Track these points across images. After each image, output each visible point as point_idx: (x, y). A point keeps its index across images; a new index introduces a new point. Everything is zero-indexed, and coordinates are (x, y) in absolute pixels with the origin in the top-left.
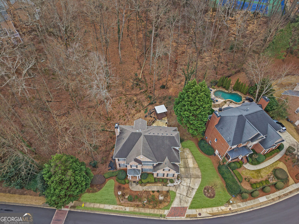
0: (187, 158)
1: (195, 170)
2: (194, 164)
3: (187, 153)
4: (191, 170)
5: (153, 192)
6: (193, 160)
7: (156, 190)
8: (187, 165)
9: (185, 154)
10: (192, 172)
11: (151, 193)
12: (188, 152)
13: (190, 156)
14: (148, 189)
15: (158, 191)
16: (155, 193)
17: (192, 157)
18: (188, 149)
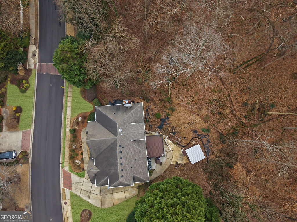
0: (124, 191)
1: (111, 201)
2: (117, 199)
3: (131, 191)
4: (110, 196)
5: (82, 154)
6: (124, 198)
7: (83, 157)
8: (116, 191)
9: (130, 189)
10: (108, 197)
11: (80, 152)
12: (132, 193)
13: (128, 195)
14: (84, 148)
15: (82, 159)
16: (81, 156)
17: (127, 197)
18: (137, 193)
